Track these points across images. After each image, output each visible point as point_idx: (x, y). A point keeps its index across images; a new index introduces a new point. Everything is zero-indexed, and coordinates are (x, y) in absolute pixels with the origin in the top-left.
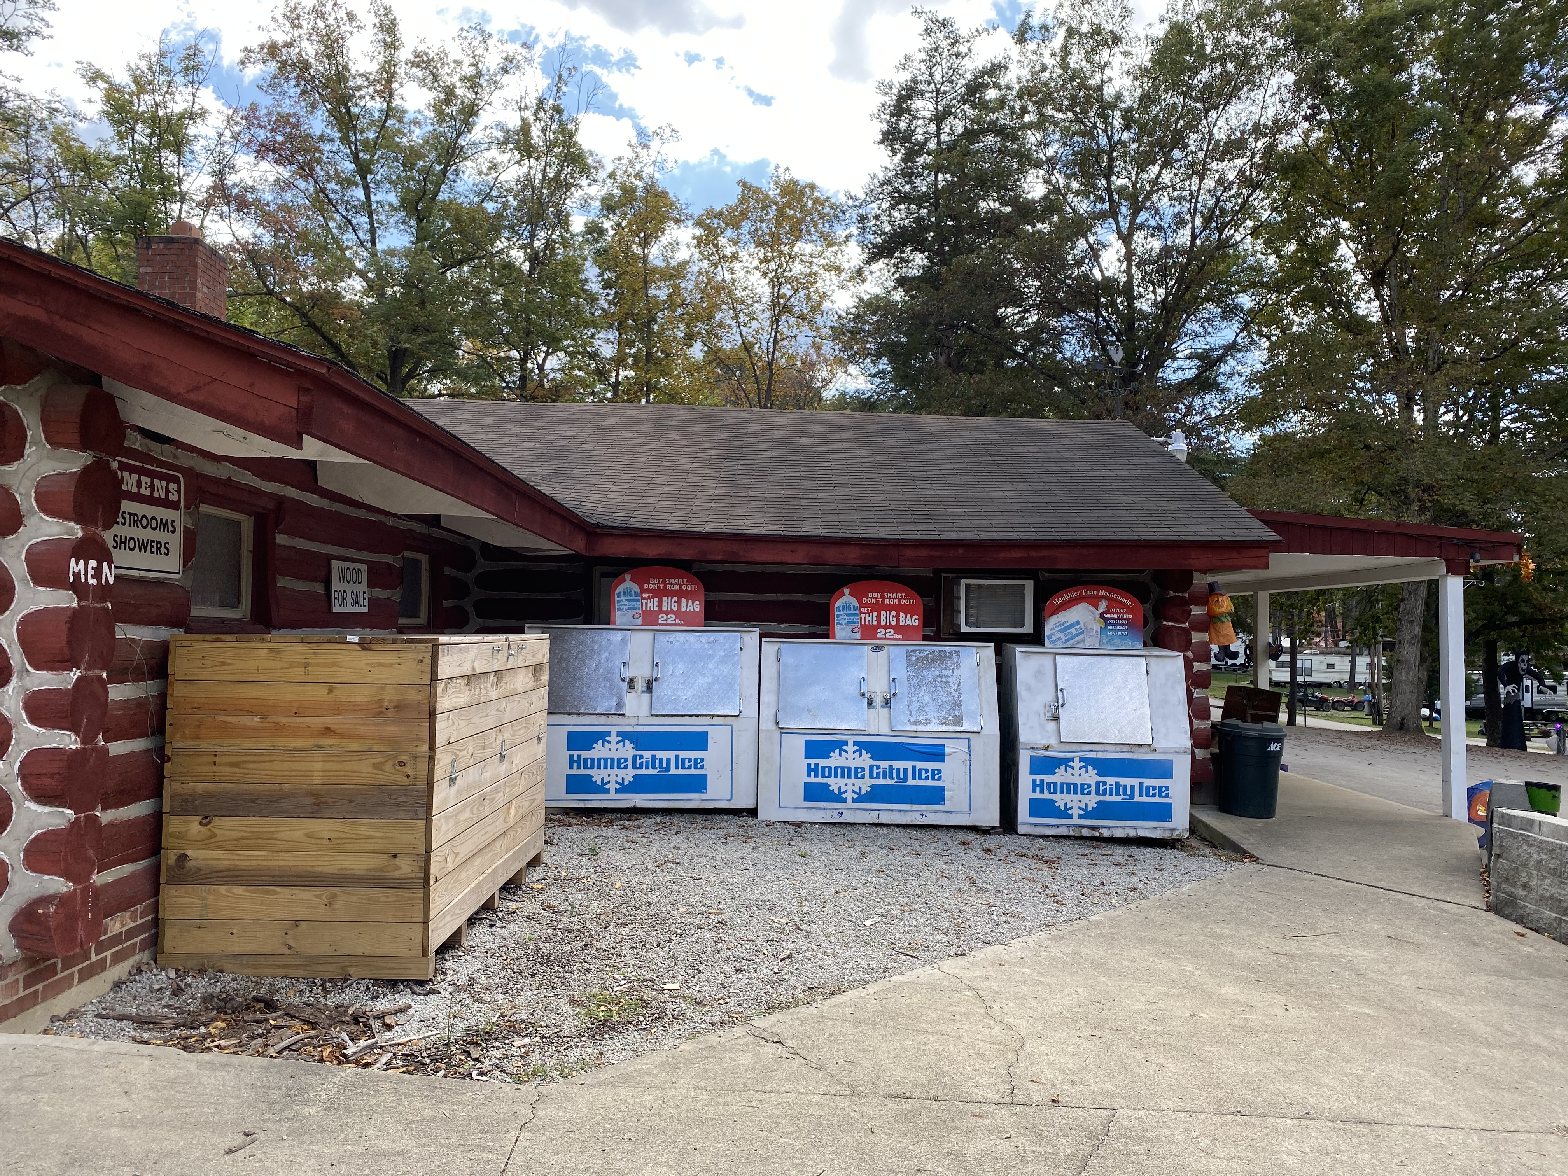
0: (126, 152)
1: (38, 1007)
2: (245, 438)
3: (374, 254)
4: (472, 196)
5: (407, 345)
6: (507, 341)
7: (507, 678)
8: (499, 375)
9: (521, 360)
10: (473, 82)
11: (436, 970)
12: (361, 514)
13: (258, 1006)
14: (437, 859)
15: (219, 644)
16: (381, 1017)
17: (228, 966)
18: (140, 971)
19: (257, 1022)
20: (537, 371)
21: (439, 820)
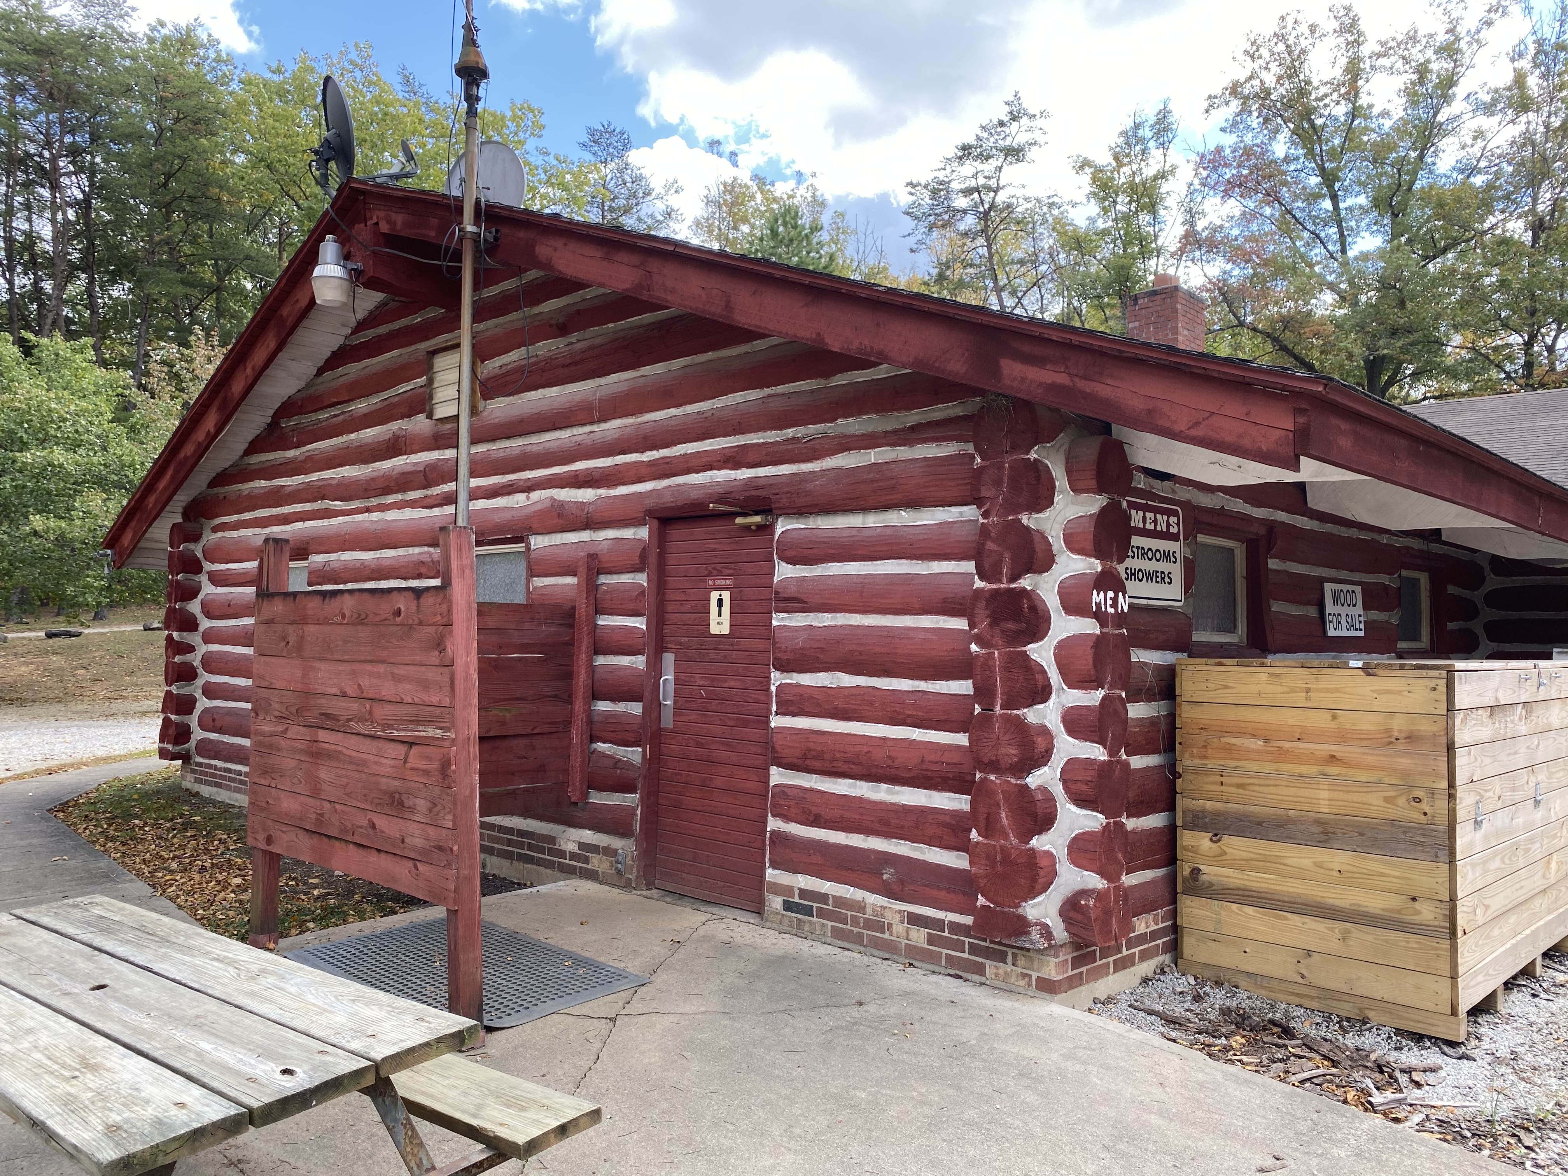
0: (1110, 223)
1: (1083, 988)
2: (1240, 467)
3: (1345, 264)
4: (1455, 175)
5: (1385, 351)
6: (1506, 326)
7: (1539, 710)
8: (1497, 366)
9: (1525, 344)
10: (1449, 51)
11: (1469, 1033)
12: (1353, 533)
13: (1276, 1030)
14: (1464, 909)
15: (1222, 668)
16: (1408, 1071)
17: (1242, 984)
18: (1163, 972)
19: (1277, 1045)
20: (1546, 354)
21: (1464, 866)
